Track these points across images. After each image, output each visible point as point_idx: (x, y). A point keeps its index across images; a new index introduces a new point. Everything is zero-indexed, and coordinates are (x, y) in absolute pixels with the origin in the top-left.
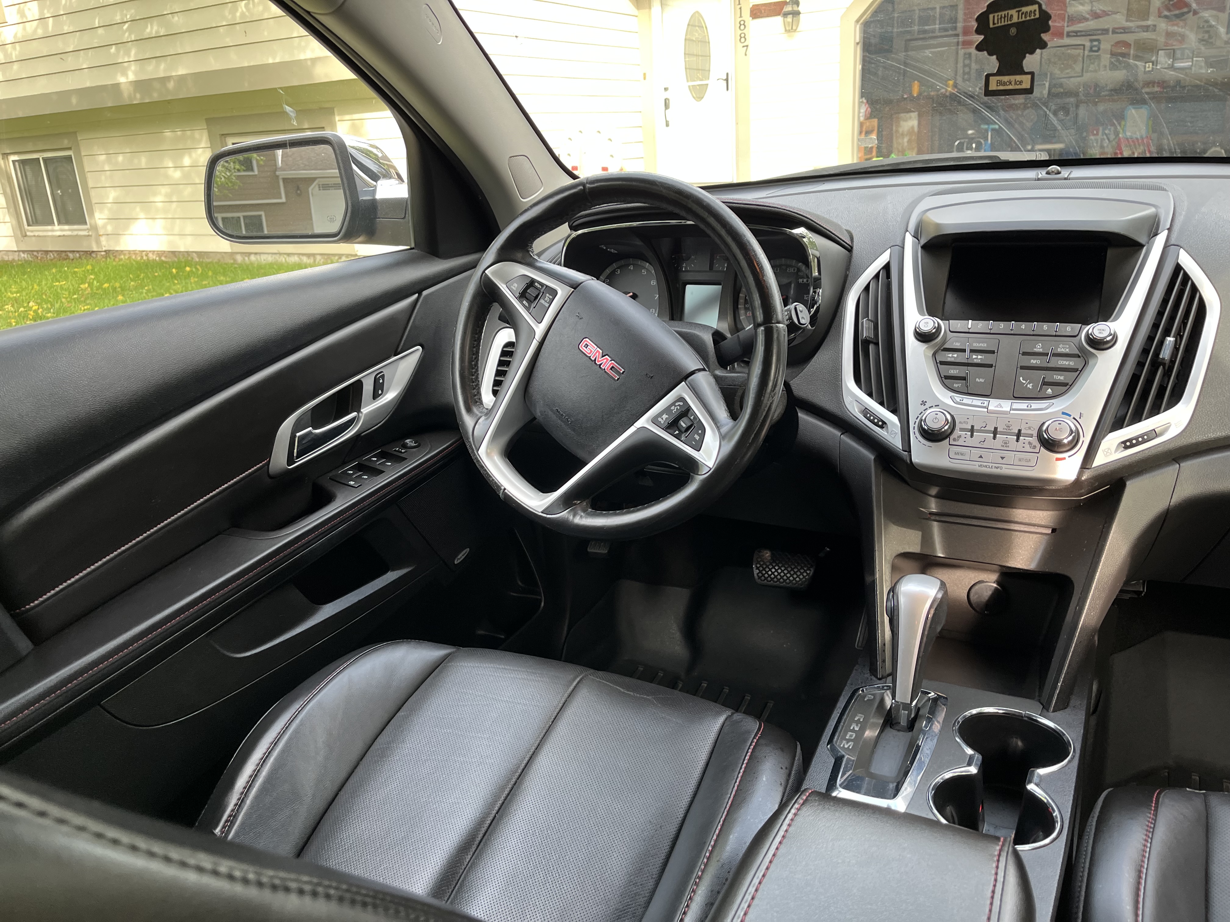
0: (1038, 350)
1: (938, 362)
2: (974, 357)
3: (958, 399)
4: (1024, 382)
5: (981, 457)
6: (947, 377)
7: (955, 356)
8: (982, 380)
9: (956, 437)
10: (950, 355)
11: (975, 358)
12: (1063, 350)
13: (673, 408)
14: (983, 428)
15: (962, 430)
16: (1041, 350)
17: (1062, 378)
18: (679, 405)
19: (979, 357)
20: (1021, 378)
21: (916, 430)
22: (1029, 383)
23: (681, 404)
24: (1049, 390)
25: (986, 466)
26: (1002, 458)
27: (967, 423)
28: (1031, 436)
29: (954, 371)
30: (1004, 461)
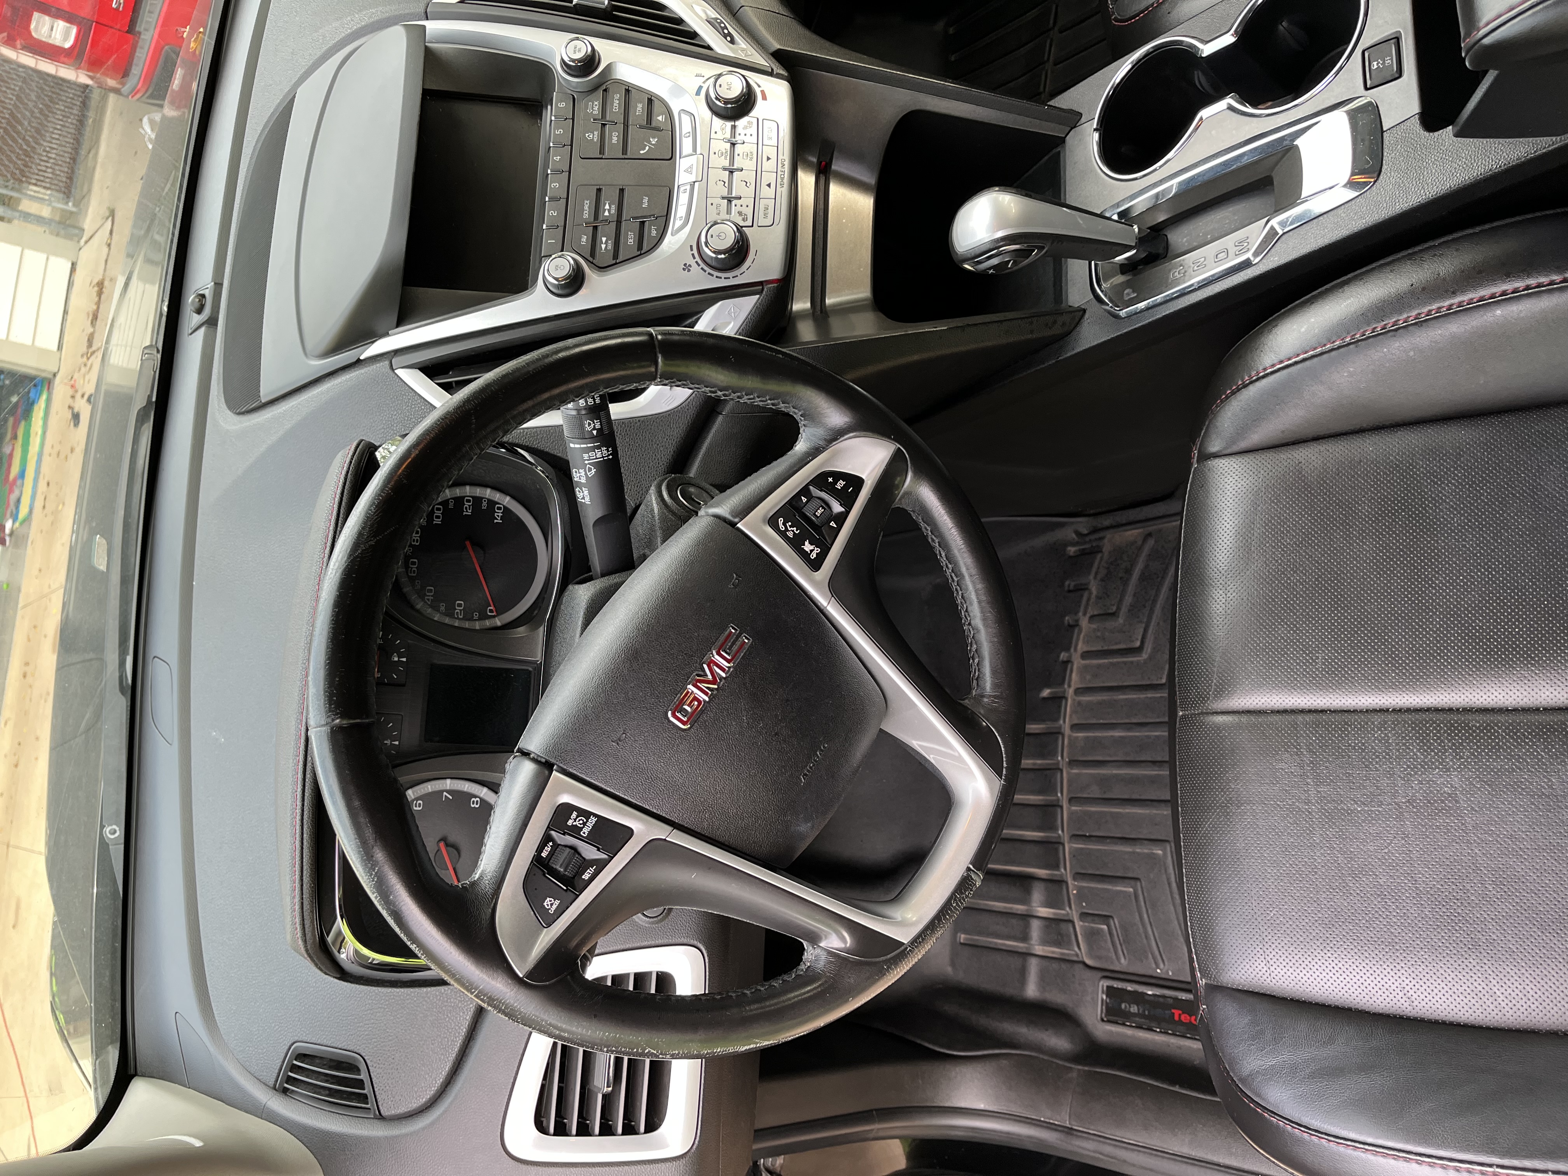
0: (596, 136)
1: (614, 262)
2: (607, 214)
3: (679, 223)
4: (647, 148)
5: (769, 185)
6: (640, 247)
7: (604, 239)
8: (646, 200)
9: (741, 218)
10: (603, 246)
11: (609, 211)
12: (596, 108)
13: (790, 534)
14: (726, 185)
15: (729, 212)
16: (596, 133)
17: (640, 106)
18: (784, 524)
19: (607, 207)
20: (642, 152)
21: (730, 274)
22: (649, 142)
23: (781, 521)
24: (660, 118)
25: (782, 179)
26: (768, 159)
27: (718, 206)
28: (734, 127)
29: (631, 239)
30: (773, 157)
